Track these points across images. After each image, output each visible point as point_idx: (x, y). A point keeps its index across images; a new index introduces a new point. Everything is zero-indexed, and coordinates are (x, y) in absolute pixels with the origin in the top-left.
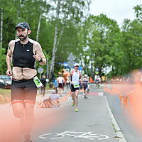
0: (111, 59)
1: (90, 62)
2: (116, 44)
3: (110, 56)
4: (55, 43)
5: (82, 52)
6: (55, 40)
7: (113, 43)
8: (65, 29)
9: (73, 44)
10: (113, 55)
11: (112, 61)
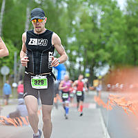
7: (111, 32)
11: (110, 59)
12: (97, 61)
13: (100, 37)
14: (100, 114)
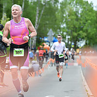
0: (85, 34)
1: (67, 37)
2: (89, 21)
3: (84, 32)
4: (37, 20)
5: (60, 28)
6: (37, 18)
7: (87, 21)
8: (45, 9)
9: (52, 21)
10: (87, 31)
11: (86, 36)
12: (78, 38)
13: (80, 24)
14: (81, 69)
